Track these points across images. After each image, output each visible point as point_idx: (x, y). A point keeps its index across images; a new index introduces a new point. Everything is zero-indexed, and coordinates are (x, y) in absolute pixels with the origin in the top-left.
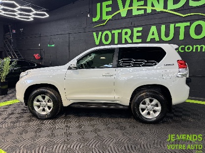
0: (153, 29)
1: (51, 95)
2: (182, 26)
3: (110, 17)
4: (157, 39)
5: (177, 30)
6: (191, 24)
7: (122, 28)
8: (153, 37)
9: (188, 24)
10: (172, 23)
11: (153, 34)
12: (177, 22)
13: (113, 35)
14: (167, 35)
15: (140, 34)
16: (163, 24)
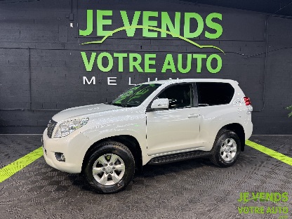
0: (169, 57)
1: (121, 151)
2: (199, 57)
3: (110, 33)
4: (174, 70)
5: (194, 61)
6: (208, 57)
7: (128, 52)
8: (169, 67)
9: (205, 56)
10: (190, 53)
11: (169, 64)
12: (195, 53)
13: (116, 60)
14: (184, 66)
15: (153, 62)
16: (180, 53)
